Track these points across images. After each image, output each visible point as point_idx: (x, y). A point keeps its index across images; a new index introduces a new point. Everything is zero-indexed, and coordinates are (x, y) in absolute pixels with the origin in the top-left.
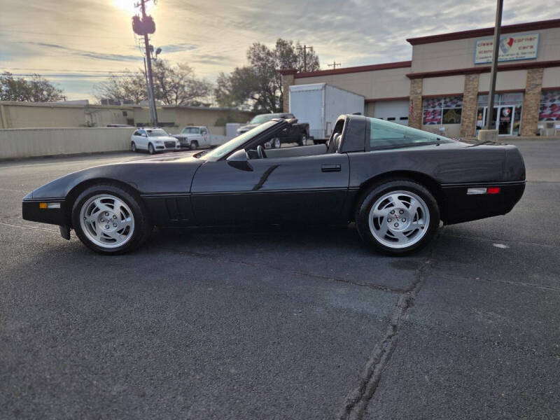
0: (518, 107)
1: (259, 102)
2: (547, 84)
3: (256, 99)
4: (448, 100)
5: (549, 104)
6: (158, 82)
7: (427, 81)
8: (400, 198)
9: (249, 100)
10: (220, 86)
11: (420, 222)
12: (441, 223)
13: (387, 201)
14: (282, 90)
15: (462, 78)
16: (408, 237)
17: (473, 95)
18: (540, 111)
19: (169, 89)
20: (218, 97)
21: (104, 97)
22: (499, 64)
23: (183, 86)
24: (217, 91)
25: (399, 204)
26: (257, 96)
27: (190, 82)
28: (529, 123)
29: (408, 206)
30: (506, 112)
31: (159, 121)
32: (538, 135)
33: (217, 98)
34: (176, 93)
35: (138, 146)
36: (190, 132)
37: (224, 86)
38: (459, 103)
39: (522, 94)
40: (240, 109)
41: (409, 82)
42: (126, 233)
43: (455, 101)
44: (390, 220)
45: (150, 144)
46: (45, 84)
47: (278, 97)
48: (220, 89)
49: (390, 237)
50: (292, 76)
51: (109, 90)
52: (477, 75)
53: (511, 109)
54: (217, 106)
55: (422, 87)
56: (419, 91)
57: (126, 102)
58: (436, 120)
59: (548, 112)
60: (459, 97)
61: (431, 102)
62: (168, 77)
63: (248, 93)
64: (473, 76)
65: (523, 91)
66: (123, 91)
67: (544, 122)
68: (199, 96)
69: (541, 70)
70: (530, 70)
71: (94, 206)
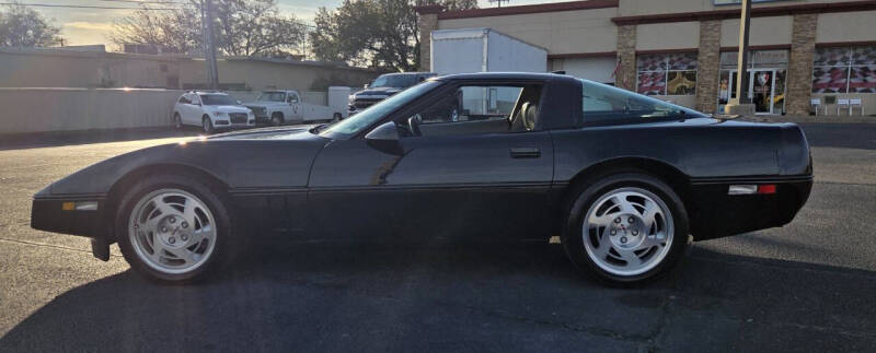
0: (781, 71)
1: (381, 54)
2: (823, 37)
3: (377, 50)
4: (675, 58)
5: (827, 67)
6: (219, 20)
7: (643, 29)
8: (630, 199)
9: (366, 51)
10: (319, 28)
11: (660, 236)
12: (691, 238)
13: (609, 203)
14: (419, 37)
15: (695, 26)
16: (642, 258)
17: (712, 51)
18: (813, 78)
19: (235, 32)
20: (316, 44)
21: (129, 41)
22: (753, 6)
23: (259, 28)
24: (314, 36)
25: (628, 208)
26: (378, 45)
27: (271, 20)
28: (798, 96)
29: (641, 211)
30: (763, 79)
31: (222, 80)
32: (813, 114)
33: (315, 46)
34: (248, 37)
35: (186, 119)
36: (271, 99)
37: (326, 28)
38: (692, 63)
39: (786, 52)
40: (351, 64)
41: (615, 29)
42: (201, 251)
43: (685, 59)
44: (614, 231)
45: (206, 116)
46: (32, 19)
47: (411, 48)
48: (320, 34)
49: (614, 258)
50: (435, 16)
51: (138, 31)
52: (717, 22)
53: (770, 73)
54: (314, 60)
55: (634, 38)
56: (631, 44)
57: (165, 50)
58: (658, 88)
59: (826, 79)
60: (692, 54)
61: (649, 60)
62: (235, 12)
63: (365, 40)
64: (713, 23)
65: (788, 48)
66: (160, 32)
67: (821, 93)
68: (284, 43)
69: (813, 16)
70: (798, 17)
71: (152, 206)
